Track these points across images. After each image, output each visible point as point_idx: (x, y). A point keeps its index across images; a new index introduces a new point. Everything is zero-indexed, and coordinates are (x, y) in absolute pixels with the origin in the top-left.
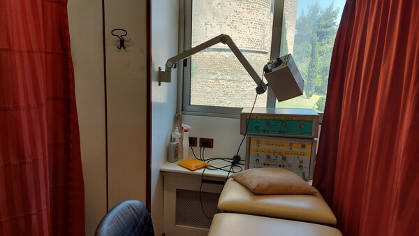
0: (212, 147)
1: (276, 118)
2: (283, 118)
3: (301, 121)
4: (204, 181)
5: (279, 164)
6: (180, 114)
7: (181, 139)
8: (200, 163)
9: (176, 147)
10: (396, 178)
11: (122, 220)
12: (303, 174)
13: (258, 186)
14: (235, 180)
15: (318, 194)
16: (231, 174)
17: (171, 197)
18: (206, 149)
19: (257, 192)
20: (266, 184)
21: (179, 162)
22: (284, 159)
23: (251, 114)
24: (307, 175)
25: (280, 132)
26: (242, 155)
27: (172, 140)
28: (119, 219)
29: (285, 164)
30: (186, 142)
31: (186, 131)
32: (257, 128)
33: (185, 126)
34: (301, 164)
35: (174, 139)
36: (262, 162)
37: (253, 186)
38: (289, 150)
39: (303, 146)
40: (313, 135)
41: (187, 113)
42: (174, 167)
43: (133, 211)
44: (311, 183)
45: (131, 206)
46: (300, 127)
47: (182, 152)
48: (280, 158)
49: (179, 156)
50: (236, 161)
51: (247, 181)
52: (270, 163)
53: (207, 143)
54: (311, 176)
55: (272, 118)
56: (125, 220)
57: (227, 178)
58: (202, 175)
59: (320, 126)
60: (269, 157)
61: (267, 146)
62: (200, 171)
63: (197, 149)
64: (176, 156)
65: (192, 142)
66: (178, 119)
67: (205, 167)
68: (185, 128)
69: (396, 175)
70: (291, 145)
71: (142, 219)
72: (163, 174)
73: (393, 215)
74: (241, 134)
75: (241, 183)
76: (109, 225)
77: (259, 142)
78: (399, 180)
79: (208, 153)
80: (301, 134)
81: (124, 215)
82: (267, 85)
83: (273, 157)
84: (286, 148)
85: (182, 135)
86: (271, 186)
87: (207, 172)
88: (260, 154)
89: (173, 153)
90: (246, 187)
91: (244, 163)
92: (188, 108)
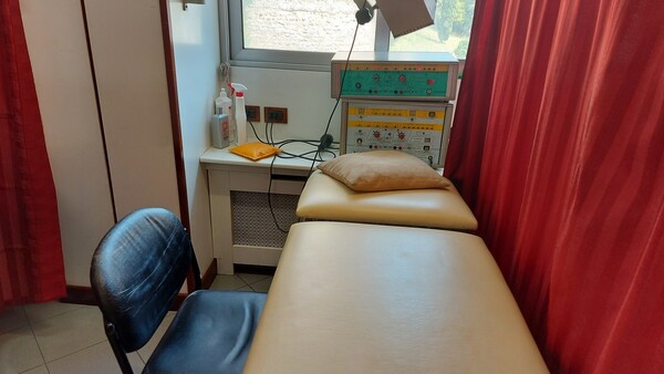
0: (286, 122)
1: (391, 69)
2: (401, 69)
3: (430, 72)
4: (274, 177)
5: (393, 144)
6: (228, 64)
7: (232, 108)
8: (266, 149)
9: (225, 123)
10: (576, 153)
11: (138, 239)
12: (431, 159)
13: (360, 179)
14: (324, 172)
15: (452, 187)
16: (317, 164)
17: (222, 204)
18: (275, 125)
19: (359, 189)
20: (373, 174)
21: (232, 147)
22: (402, 136)
23: (347, 62)
24: (435, 161)
25: (396, 92)
26: (336, 134)
27: (217, 110)
28: (133, 238)
29: (403, 145)
30: (241, 115)
31: (240, 94)
32: (359, 86)
33: (238, 87)
34: (427, 144)
35: (220, 109)
36: (366, 142)
37: (351, 180)
38: (409, 122)
39: (432, 115)
40: (448, 95)
41: (238, 62)
42: (223, 156)
43: (155, 225)
44: (441, 172)
45: (151, 218)
46: (429, 82)
47: (235, 131)
48: (395, 135)
49: (231, 138)
50: (326, 143)
51: (343, 172)
52: (378, 143)
53: (278, 116)
54: (443, 163)
55: (383, 69)
56: (142, 238)
57: (311, 171)
58: (271, 167)
59: (459, 81)
60: (377, 135)
61: (375, 116)
62: (268, 162)
63: (261, 125)
64: (226, 138)
65: (252, 113)
66: (223, 75)
67: (276, 155)
68: (237, 90)
69: (577, 148)
70: (412, 113)
71: (172, 236)
72: (206, 168)
73: (569, 208)
74: (333, 97)
75: (332, 177)
76: (116, 247)
77: (361, 111)
78: (582, 155)
79: (280, 132)
80: (429, 94)
81: (140, 231)
82: (375, 7)
83: (383, 134)
84: (405, 120)
85: (233, 101)
86: (380, 178)
87: (279, 162)
88: (364, 129)
89: (219, 132)
90: (341, 182)
91: (338, 146)
92: (241, 54)
